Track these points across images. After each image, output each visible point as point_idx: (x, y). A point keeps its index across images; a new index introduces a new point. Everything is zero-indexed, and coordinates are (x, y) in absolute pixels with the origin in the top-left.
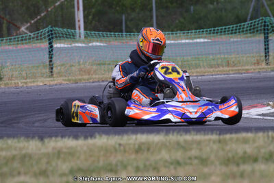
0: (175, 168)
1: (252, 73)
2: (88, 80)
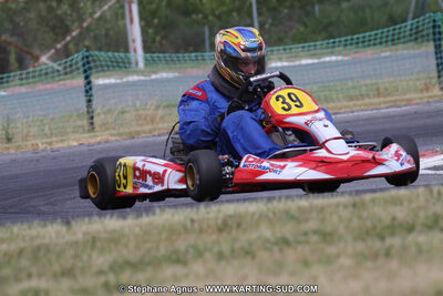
0: (281, 251)
1: (417, 104)
2: (150, 132)
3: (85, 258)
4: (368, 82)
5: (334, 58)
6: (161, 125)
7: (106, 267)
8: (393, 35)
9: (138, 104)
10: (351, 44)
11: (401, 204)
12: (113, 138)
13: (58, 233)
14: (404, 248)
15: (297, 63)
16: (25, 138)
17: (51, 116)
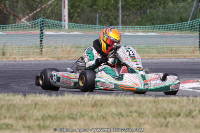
0: (119, 118)
1: (189, 58)
3: (31, 112)
4: (168, 46)
5: (153, 34)
6: (72, 55)
7: (40, 118)
8: (181, 27)
9: (64, 44)
10: (162, 29)
11: (176, 103)
12: (51, 59)
13: (20, 99)
14: (175, 123)
15: (137, 34)
16: (11, 55)
17: (23, 46)
